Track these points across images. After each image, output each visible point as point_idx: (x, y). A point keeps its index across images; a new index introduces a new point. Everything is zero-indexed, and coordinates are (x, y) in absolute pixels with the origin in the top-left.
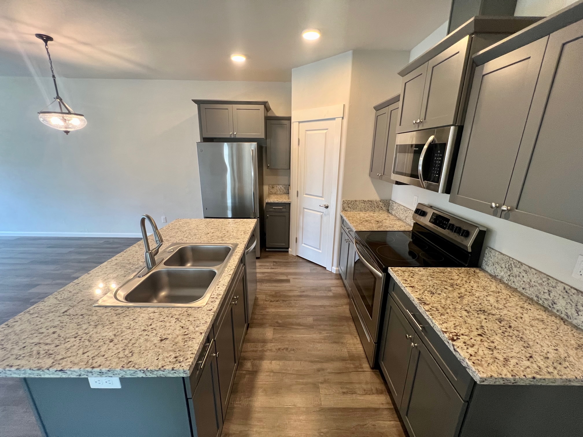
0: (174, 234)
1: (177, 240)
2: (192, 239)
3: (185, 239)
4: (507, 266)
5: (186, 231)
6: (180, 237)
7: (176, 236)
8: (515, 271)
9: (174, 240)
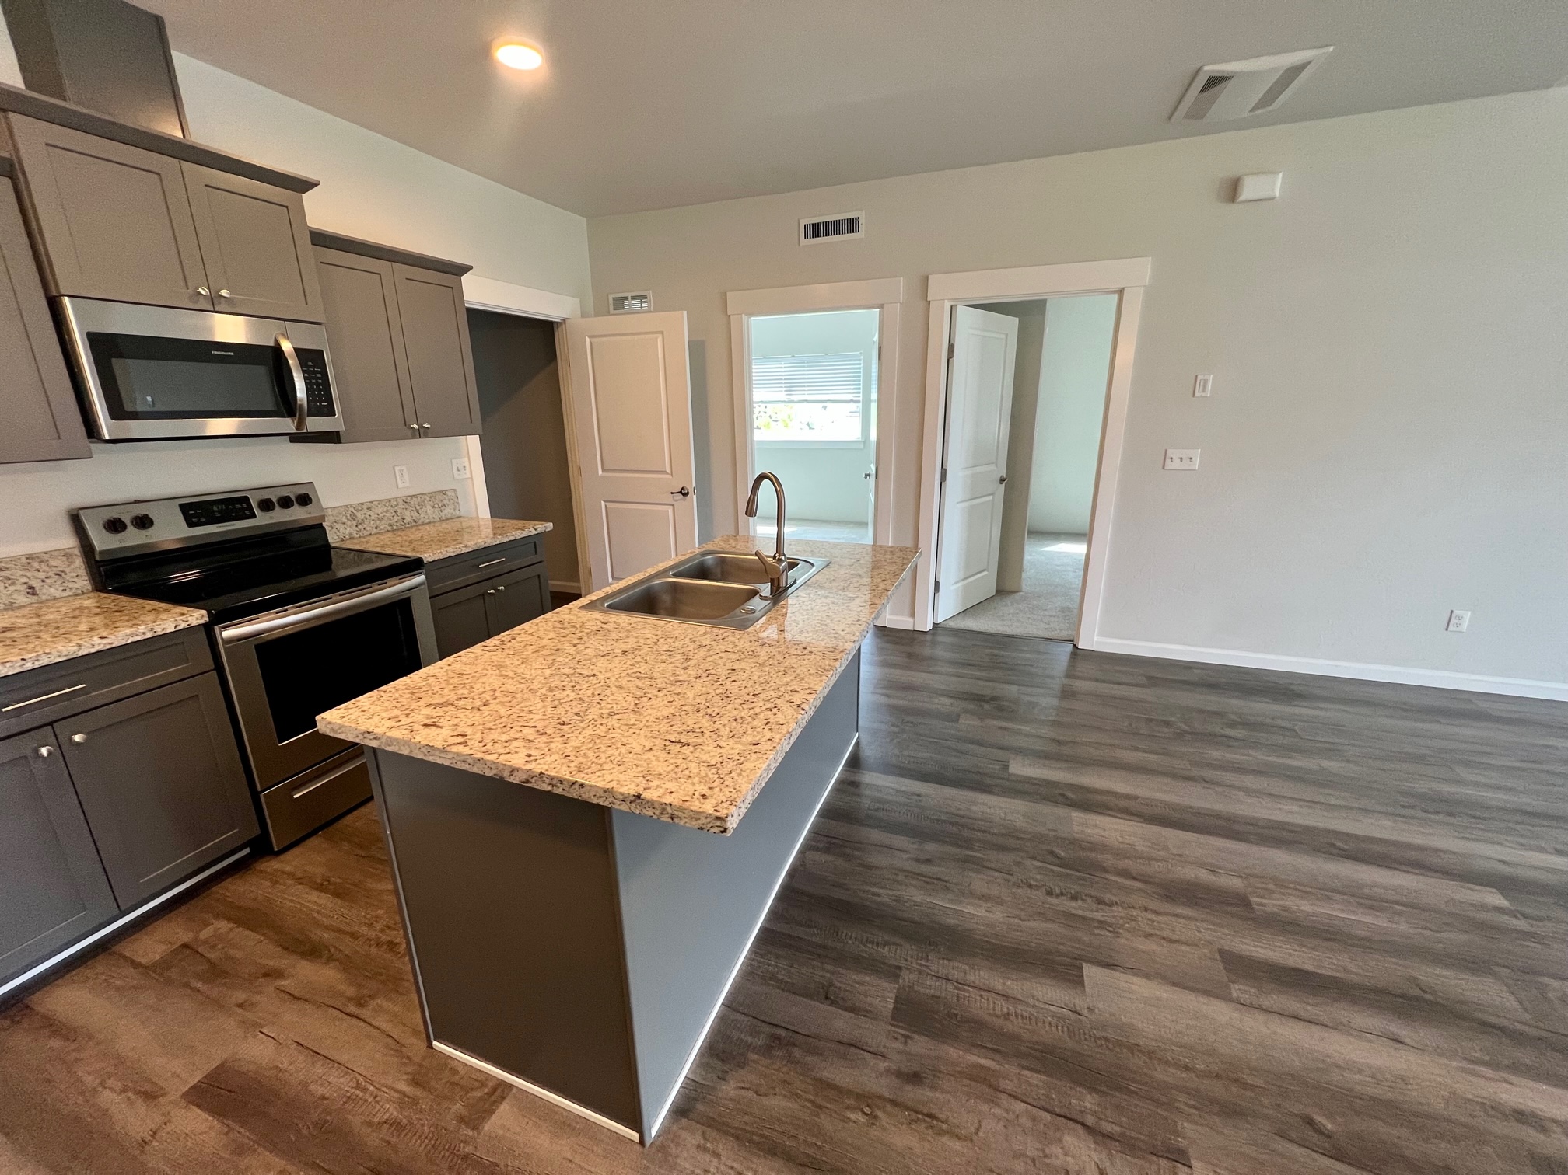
0: (742, 665)
1: (730, 638)
2: (687, 640)
3: (707, 640)
4: (349, 517)
5: (698, 677)
6: (723, 648)
7: (734, 657)
8: (359, 515)
9: (742, 641)
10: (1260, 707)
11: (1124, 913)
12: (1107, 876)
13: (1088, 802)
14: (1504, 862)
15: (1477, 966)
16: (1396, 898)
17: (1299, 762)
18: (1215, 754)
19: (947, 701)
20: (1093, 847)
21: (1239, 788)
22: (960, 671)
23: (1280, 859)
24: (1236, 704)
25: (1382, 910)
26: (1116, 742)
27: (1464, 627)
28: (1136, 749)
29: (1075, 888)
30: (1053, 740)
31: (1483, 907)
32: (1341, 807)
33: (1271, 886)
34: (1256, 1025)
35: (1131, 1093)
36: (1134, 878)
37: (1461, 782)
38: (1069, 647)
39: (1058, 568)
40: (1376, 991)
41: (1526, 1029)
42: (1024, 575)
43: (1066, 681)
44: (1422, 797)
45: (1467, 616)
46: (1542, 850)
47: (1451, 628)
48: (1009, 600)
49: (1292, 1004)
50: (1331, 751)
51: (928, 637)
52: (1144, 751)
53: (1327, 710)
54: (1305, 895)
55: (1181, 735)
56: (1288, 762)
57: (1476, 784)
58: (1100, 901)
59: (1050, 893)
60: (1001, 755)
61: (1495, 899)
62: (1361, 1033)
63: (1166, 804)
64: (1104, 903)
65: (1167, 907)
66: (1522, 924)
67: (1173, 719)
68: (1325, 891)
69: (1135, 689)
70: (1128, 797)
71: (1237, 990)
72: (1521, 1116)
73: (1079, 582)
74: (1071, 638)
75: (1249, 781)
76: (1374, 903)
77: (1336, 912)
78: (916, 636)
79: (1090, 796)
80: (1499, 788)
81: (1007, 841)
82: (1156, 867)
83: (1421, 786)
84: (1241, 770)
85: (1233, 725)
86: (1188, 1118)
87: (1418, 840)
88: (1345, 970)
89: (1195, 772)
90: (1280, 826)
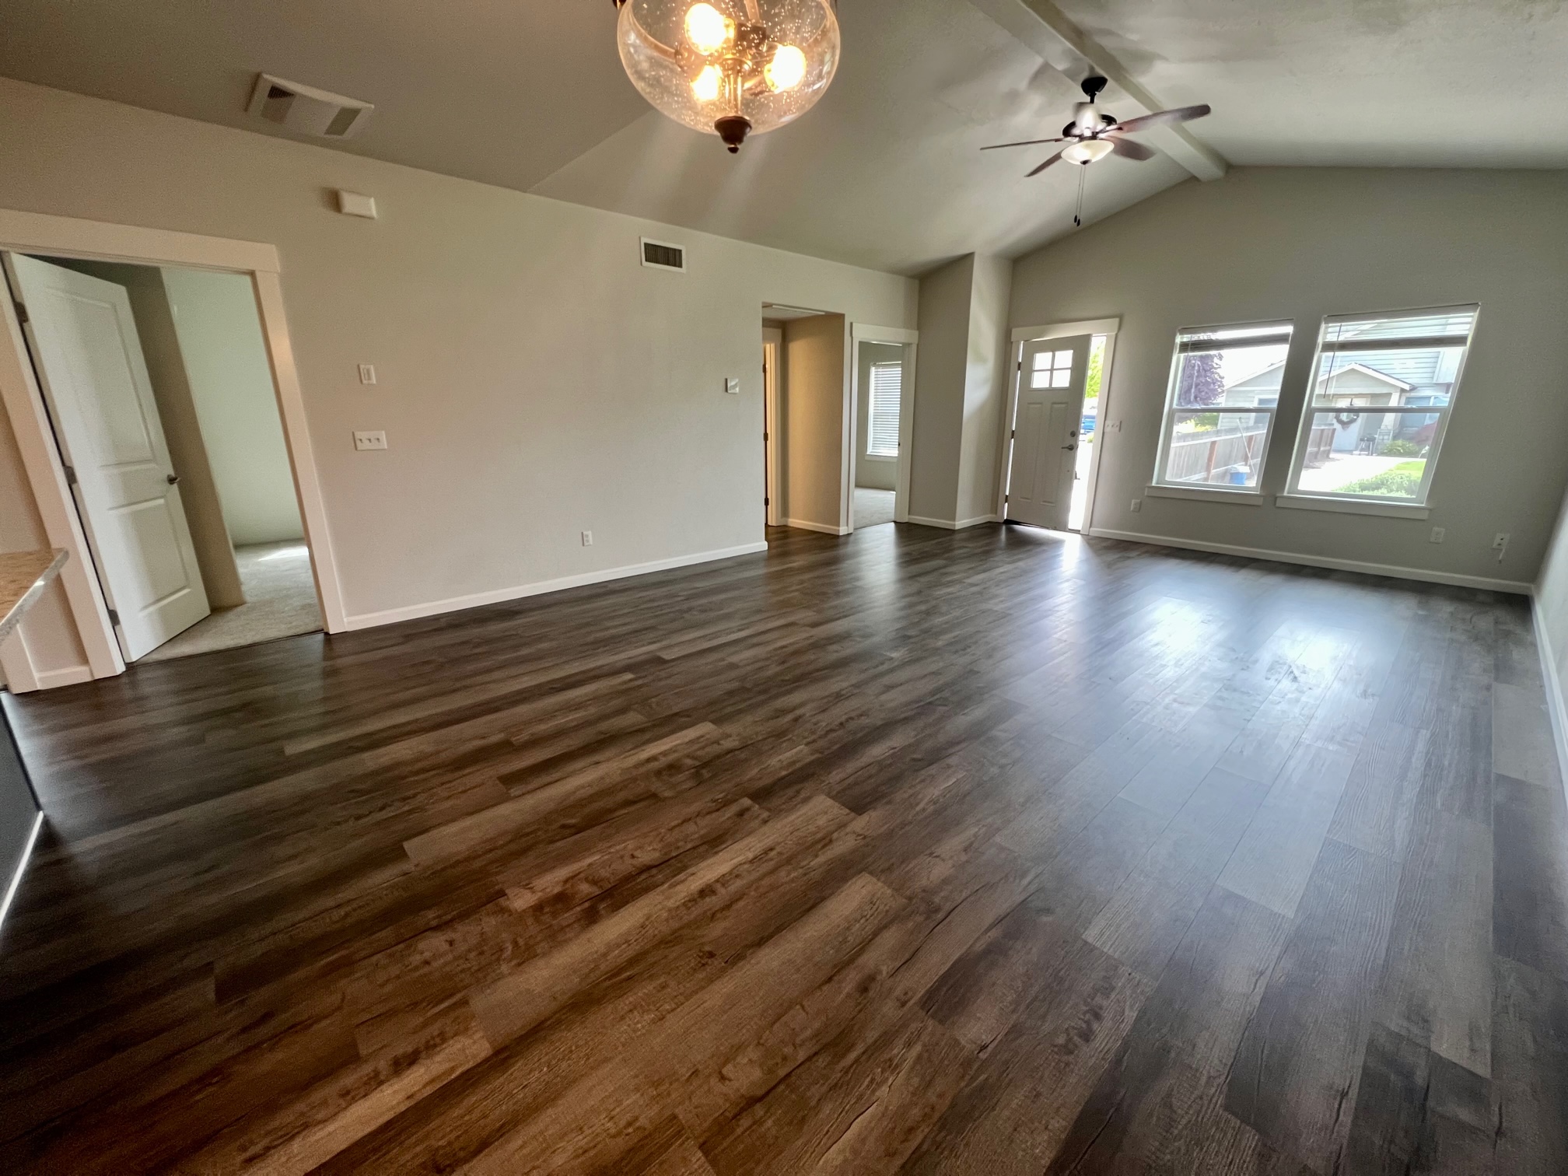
10: (494, 628)
11: (424, 795)
12: (407, 780)
13: (374, 742)
14: (630, 658)
15: (622, 711)
16: (588, 698)
17: (524, 651)
18: (470, 667)
19: (183, 729)
20: (388, 768)
21: (489, 683)
22: (187, 697)
23: (523, 710)
24: (475, 632)
25: (580, 708)
26: (388, 691)
27: (591, 542)
28: (408, 689)
29: (380, 803)
30: (326, 713)
31: (625, 683)
32: (553, 666)
33: (522, 727)
34: (529, 802)
35: (460, 888)
36: (428, 771)
37: (607, 629)
38: (321, 636)
39: (285, 573)
40: (583, 748)
41: (647, 725)
42: (244, 588)
43: (324, 664)
44: (592, 643)
45: (590, 533)
46: (643, 646)
47: (586, 543)
48: (231, 615)
49: (545, 779)
50: (540, 639)
51: (124, 680)
52: (414, 687)
53: (534, 616)
54: (541, 721)
55: (441, 666)
56: (519, 653)
57: (616, 627)
58: (404, 799)
59: (358, 818)
60: (274, 746)
61: (629, 676)
62: (582, 770)
63: (442, 714)
64: (409, 798)
65: (457, 774)
66: (640, 682)
67: (433, 657)
68: (550, 715)
69: (394, 648)
70: (408, 723)
71: (514, 792)
72: (649, 760)
73: (311, 580)
74: (320, 628)
75: (496, 675)
76: (578, 706)
77: (561, 721)
78: (101, 684)
79: (374, 737)
80: (625, 624)
81: (305, 803)
82: (443, 755)
83: (590, 639)
84: (489, 671)
85: (478, 645)
86: (498, 873)
87: (592, 665)
88: (569, 746)
89: (458, 685)
90: (519, 692)
